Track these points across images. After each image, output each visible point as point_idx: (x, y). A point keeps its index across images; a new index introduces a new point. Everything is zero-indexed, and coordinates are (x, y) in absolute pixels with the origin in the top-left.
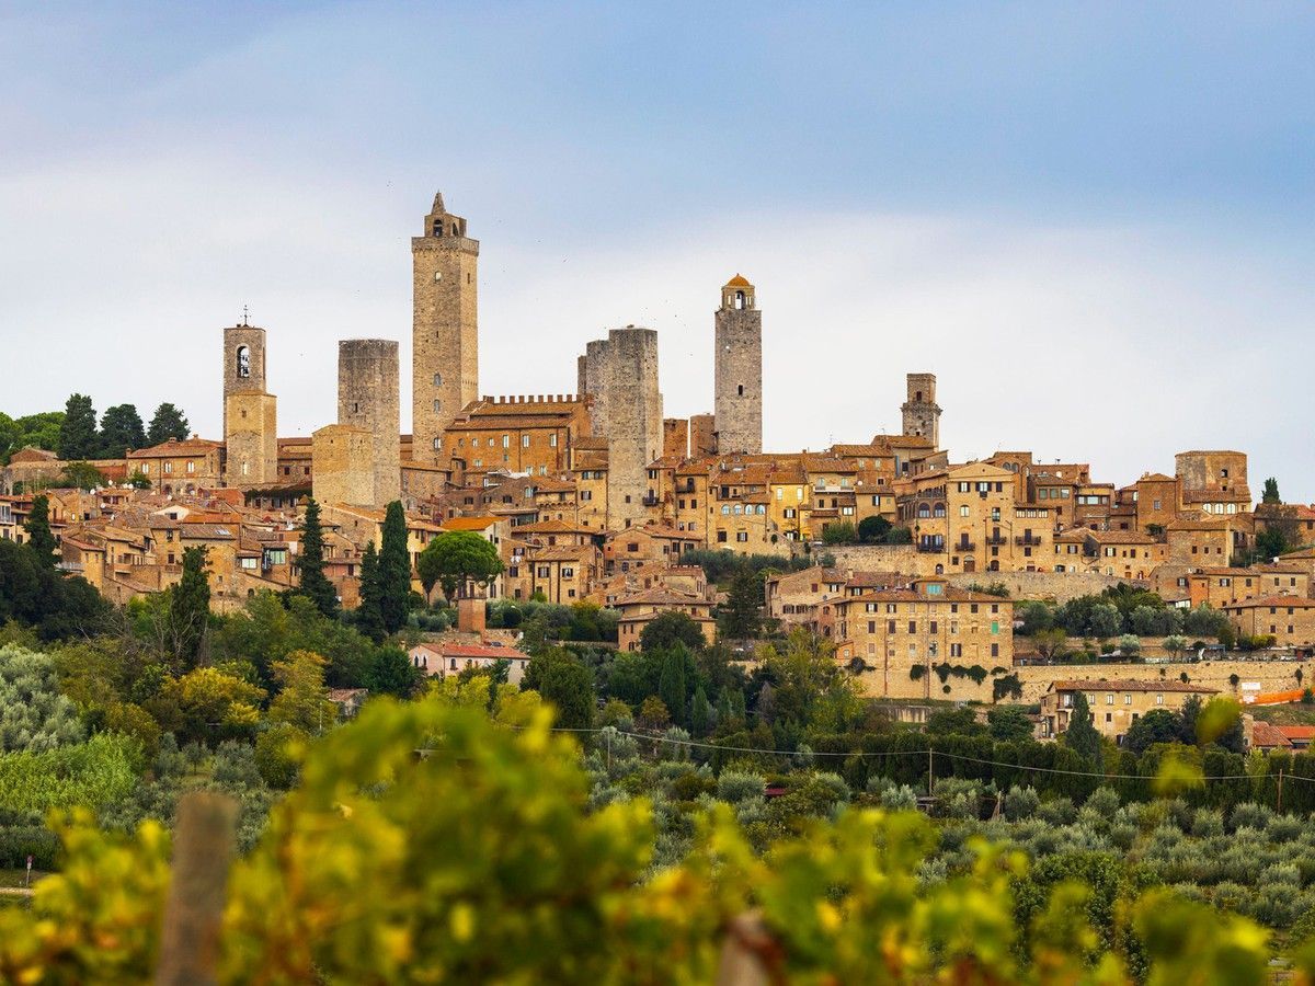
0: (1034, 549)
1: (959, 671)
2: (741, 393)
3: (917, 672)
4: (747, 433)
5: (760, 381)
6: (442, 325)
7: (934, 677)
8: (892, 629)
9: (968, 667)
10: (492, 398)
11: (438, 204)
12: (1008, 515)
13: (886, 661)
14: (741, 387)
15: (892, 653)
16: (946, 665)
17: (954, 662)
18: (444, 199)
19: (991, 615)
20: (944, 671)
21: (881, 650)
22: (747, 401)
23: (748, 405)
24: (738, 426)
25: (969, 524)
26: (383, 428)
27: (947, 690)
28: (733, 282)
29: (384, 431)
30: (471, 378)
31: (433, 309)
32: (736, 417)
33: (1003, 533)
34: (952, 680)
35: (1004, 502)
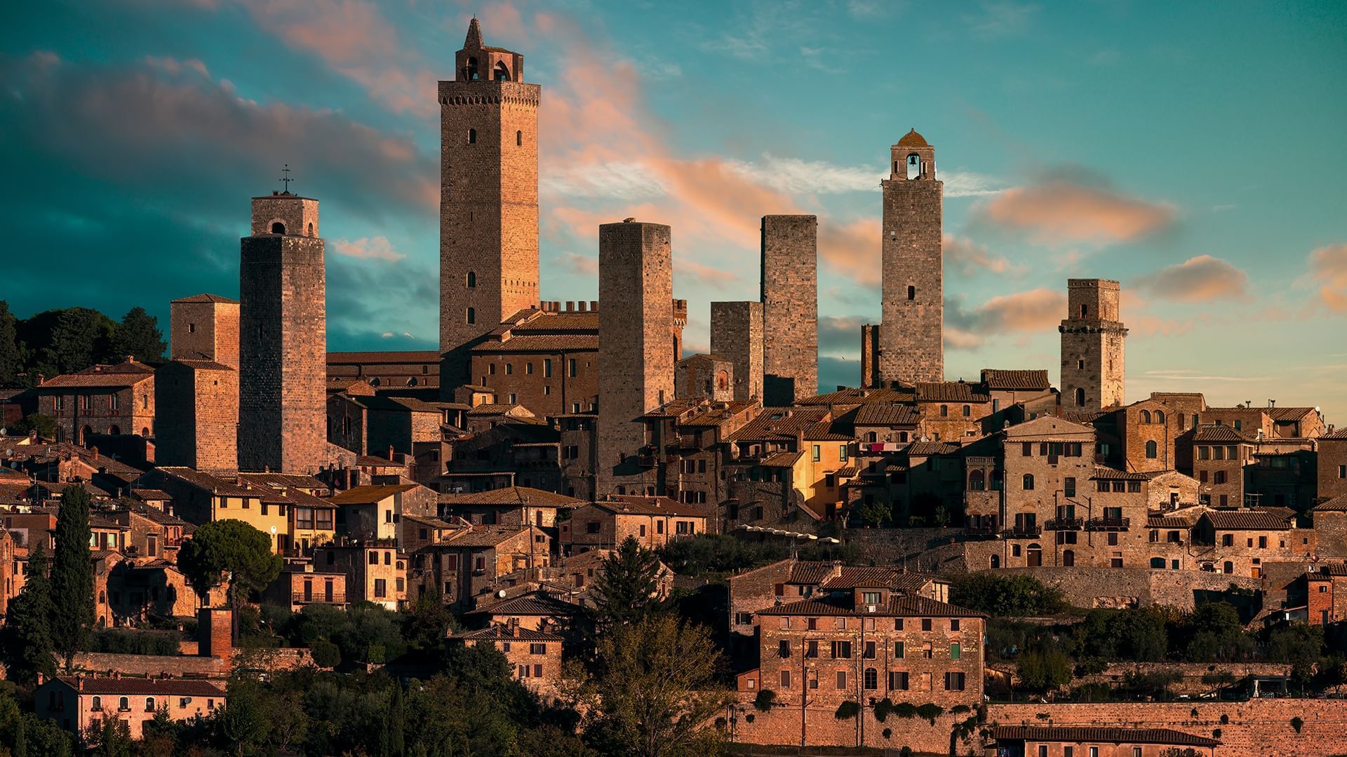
0: (1120, 535)
1: (906, 710)
2: (911, 296)
3: (848, 710)
4: (919, 353)
5: (939, 281)
6: (478, 204)
7: (869, 715)
8: (813, 652)
9: (917, 704)
10: (557, 304)
11: (474, 32)
12: (1085, 489)
13: (804, 695)
14: (911, 290)
15: (815, 684)
16: (887, 702)
17: (899, 697)
18: (482, 27)
19: (950, 635)
20: (882, 709)
21: (797, 680)
22: (920, 308)
23: (921, 313)
24: (908, 342)
25: (1034, 500)
26: (297, 358)
27: (887, 733)
28: (903, 142)
29: (298, 363)
30: (526, 277)
31: (465, 181)
32: (904, 331)
33: (1080, 513)
34: (893, 721)
35: (1082, 468)
